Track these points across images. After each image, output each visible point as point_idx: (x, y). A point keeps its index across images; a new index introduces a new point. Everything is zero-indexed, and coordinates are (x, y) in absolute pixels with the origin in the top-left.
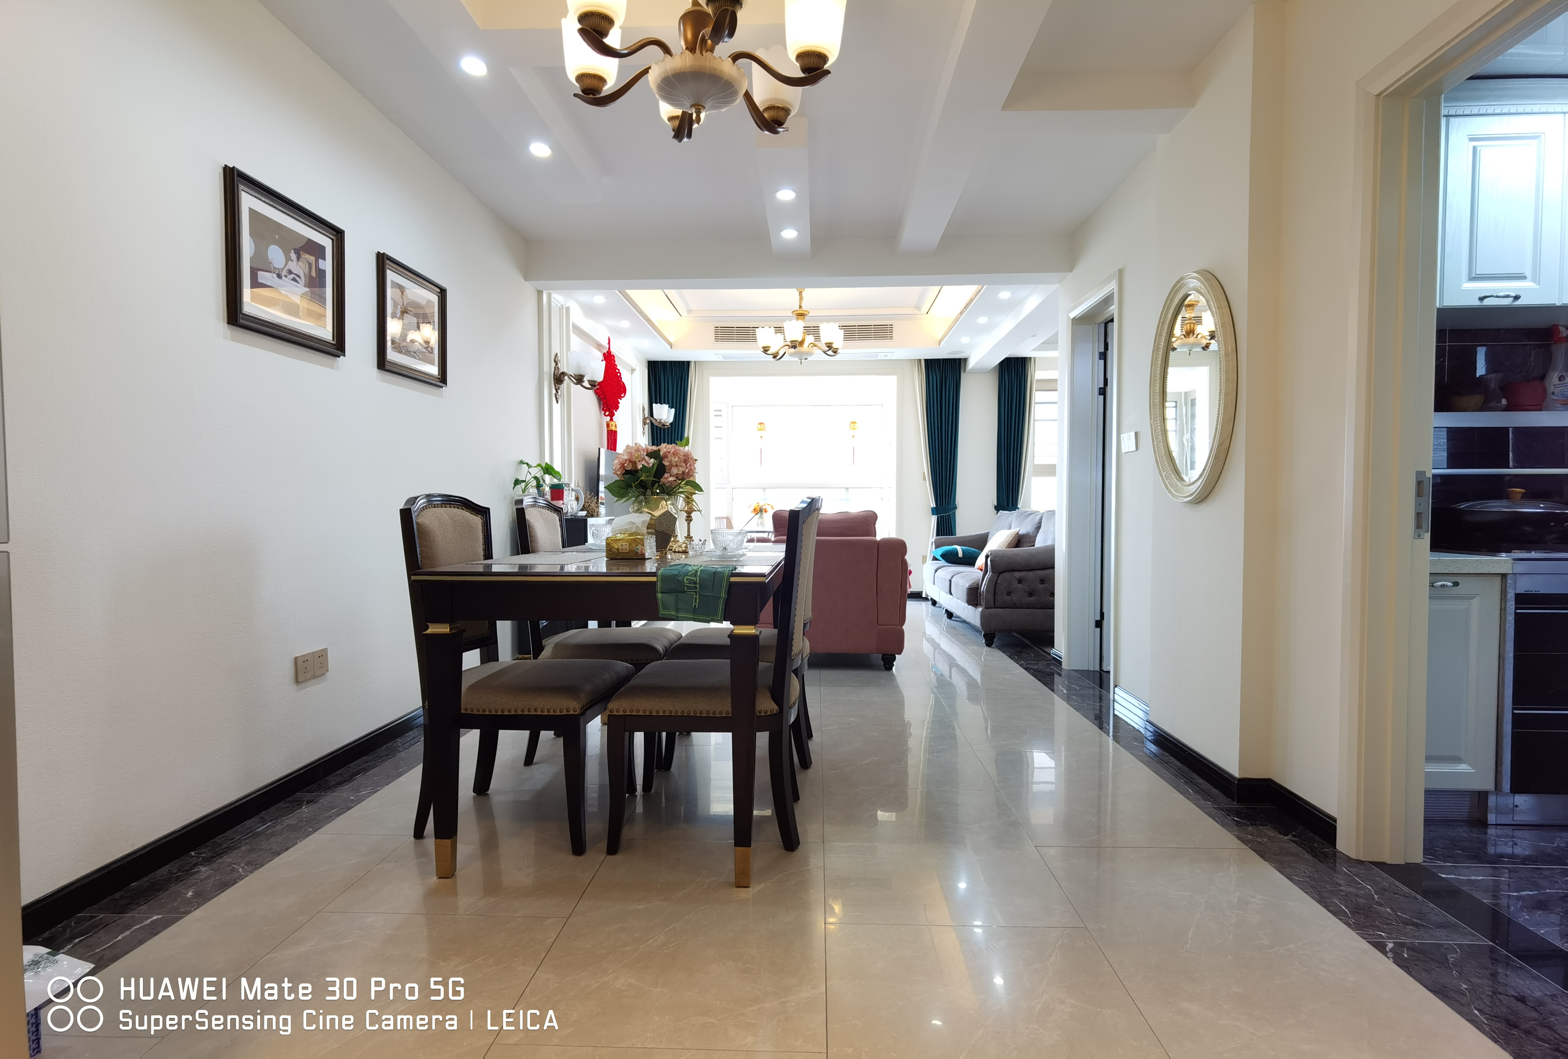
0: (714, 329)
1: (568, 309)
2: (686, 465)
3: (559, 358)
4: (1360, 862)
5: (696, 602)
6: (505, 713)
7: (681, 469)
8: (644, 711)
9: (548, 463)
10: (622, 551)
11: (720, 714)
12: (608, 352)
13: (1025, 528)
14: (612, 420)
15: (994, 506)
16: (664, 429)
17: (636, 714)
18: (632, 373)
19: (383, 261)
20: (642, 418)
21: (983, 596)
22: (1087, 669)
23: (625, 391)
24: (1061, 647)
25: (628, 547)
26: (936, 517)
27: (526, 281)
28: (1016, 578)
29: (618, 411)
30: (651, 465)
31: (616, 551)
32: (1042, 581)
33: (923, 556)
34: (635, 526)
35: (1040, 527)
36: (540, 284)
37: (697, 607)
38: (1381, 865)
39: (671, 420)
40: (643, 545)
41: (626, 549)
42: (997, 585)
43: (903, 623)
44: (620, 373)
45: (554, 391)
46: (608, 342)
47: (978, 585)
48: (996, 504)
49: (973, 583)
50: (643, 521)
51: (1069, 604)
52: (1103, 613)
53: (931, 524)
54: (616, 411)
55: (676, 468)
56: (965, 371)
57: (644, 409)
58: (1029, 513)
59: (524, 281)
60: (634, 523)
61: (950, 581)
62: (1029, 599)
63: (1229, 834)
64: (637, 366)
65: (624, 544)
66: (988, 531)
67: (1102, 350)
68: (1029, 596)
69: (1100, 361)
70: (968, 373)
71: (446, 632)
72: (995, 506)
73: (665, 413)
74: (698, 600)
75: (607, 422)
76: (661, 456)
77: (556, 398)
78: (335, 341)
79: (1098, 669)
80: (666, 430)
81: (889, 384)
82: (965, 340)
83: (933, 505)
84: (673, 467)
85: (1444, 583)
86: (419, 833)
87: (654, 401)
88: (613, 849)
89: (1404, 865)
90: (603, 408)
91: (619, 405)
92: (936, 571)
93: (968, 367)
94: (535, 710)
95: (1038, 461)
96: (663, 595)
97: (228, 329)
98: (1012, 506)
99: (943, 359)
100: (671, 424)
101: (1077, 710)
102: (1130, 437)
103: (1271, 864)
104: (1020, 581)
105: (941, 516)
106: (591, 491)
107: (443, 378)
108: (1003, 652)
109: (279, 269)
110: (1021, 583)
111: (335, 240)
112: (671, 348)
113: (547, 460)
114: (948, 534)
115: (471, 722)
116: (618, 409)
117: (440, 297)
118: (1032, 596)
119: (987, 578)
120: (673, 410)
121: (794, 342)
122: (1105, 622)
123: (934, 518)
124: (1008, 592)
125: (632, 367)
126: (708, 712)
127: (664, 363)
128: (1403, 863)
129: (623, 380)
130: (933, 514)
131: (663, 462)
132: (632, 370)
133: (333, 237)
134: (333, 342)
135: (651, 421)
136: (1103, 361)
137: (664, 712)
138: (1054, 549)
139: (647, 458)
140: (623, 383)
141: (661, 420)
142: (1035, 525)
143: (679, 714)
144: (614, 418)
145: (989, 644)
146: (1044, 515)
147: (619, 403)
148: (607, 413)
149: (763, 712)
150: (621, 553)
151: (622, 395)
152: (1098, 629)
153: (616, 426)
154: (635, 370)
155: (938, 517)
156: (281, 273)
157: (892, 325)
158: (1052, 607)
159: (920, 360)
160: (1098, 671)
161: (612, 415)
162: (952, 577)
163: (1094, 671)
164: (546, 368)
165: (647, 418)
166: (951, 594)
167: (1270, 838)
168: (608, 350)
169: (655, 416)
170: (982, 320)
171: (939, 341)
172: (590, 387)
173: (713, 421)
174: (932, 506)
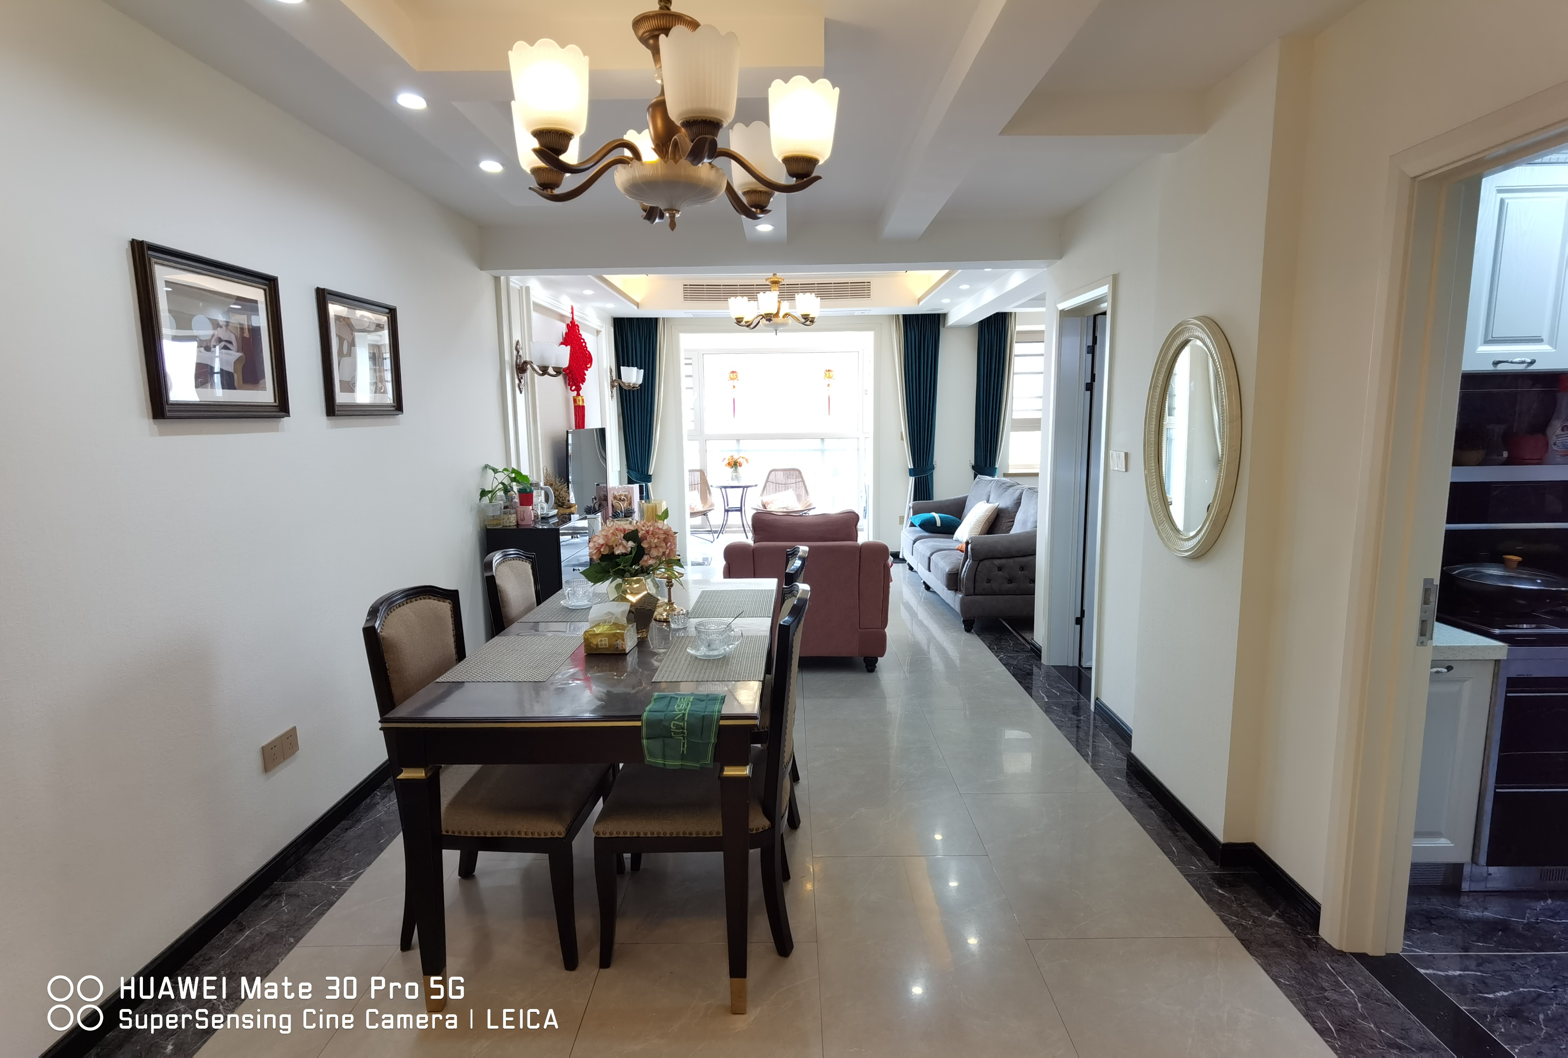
0: (683, 287)
1: (528, 289)
2: (666, 544)
3: (521, 345)
4: (1342, 954)
5: (683, 747)
6: (487, 836)
7: (661, 550)
8: (632, 833)
9: (515, 468)
10: (601, 647)
11: (710, 834)
12: (571, 322)
13: (1005, 502)
14: (578, 394)
15: (971, 465)
16: (633, 391)
17: (623, 836)
18: (597, 335)
19: (323, 297)
20: (609, 381)
21: (963, 582)
22: (1066, 664)
23: (591, 361)
24: (1040, 634)
25: (607, 643)
26: (914, 478)
27: (481, 270)
28: (996, 565)
29: (584, 383)
30: (629, 549)
31: (595, 647)
32: (1022, 568)
33: (900, 517)
34: (615, 616)
35: (1020, 503)
36: (496, 273)
37: (685, 753)
38: (1362, 957)
39: (640, 381)
40: (623, 640)
41: (605, 645)
42: (977, 572)
43: (885, 628)
44: (585, 343)
45: (517, 381)
46: (571, 311)
47: (958, 570)
48: (973, 463)
49: (953, 568)
50: (623, 612)
51: (1050, 594)
52: (1084, 611)
53: (908, 485)
54: (583, 384)
55: (656, 549)
56: (944, 327)
57: (611, 370)
58: (1008, 485)
59: (479, 270)
60: (613, 614)
61: (929, 559)
62: (1009, 585)
63: (1214, 914)
64: (602, 327)
65: (603, 639)
66: (966, 495)
67: (1090, 344)
68: (1008, 583)
69: (1087, 355)
70: (946, 328)
71: (421, 777)
72: (973, 466)
73: (633, 376)
74: (686, 746)
75: (573, 397)
76: (640, 537)
77: (520, 389)
78: (277, 401)
79: (1077, 664)
80: (636, 392)
81: (866, 340)
82: (946, 301)
83: (911, 466)
84: (652, 549)
85: (1439, 669)
86: (406, 945)
87: (622, 364)
88: (605, 962)
89: (1385, 956)
90: (569, 383)
91: (585, 377)
92: (915, 542)
93: (947, 324)
94: (519, 833)
95: (1016, 415)
96: (649, 741)
97: (155, 424)
98: (990, 466)
99: (922, 315)
100: (640, 385)
101: (1059, 727)
102: (1119, 457)
103: (1257, 961)
104: (1000, 569)
105: (918, 477)
106: (560, 476)
107: (398, 406)
108: (982, 640)
109: (207, 340)
110: (1000, 570)
111: (267, 290)
112: (638, 307)
113: (514, 465)
114: (925, 499)
115: (453, 842)
116: (584, 382)
117: (390, 318)
118: (1011, 583)
119: (967, 565)
120: (642, 371)
121: (769, 315)
122: (1085, 620)
123: (912, 480)
124: (988, 579)
125: (596, 329)
126: (698, 833)
127: (630, 320)
128: (1384, 954)
129: (588, 349)
130: (910, 475)
131: (642, 545)
132: (597, 331)
133: (265, 287)
134: (276, 404)
135: (619, 385)
136: (1091, 355)
137: (652, 833)
138: (1035, 536)
139: (624, 542)
140: (589, 352)
141: (630, 383)
142: (1014, 501)
143: (668, 835)
144: (580, 392)
145: (968, 630)
146: (1024, 492)
147: (585, 375)
148: (574, 388)
149: (755, 830)
150: (599, 648)
151: (588, 366)
152: (1079, 626)
153: (583, 400)
154: (600, 331)
155: (915, 478)
156: (209, 344)
157: (870, 282)
158: (1032, 593)
159: (898, 315)
160: (1076, 667)
161: (578, 389)
162: (932, 554)
163: (1073, 667)
164: (507, 357)
165: (615, 380)
166: (930, 571)
167: (1255, 920)
168: (571, 320)
169: (623, 380)
170: (965, 287)
171: (919, 299)
172: (555, 373)
173: (685, 370)
174: (910, 468)
